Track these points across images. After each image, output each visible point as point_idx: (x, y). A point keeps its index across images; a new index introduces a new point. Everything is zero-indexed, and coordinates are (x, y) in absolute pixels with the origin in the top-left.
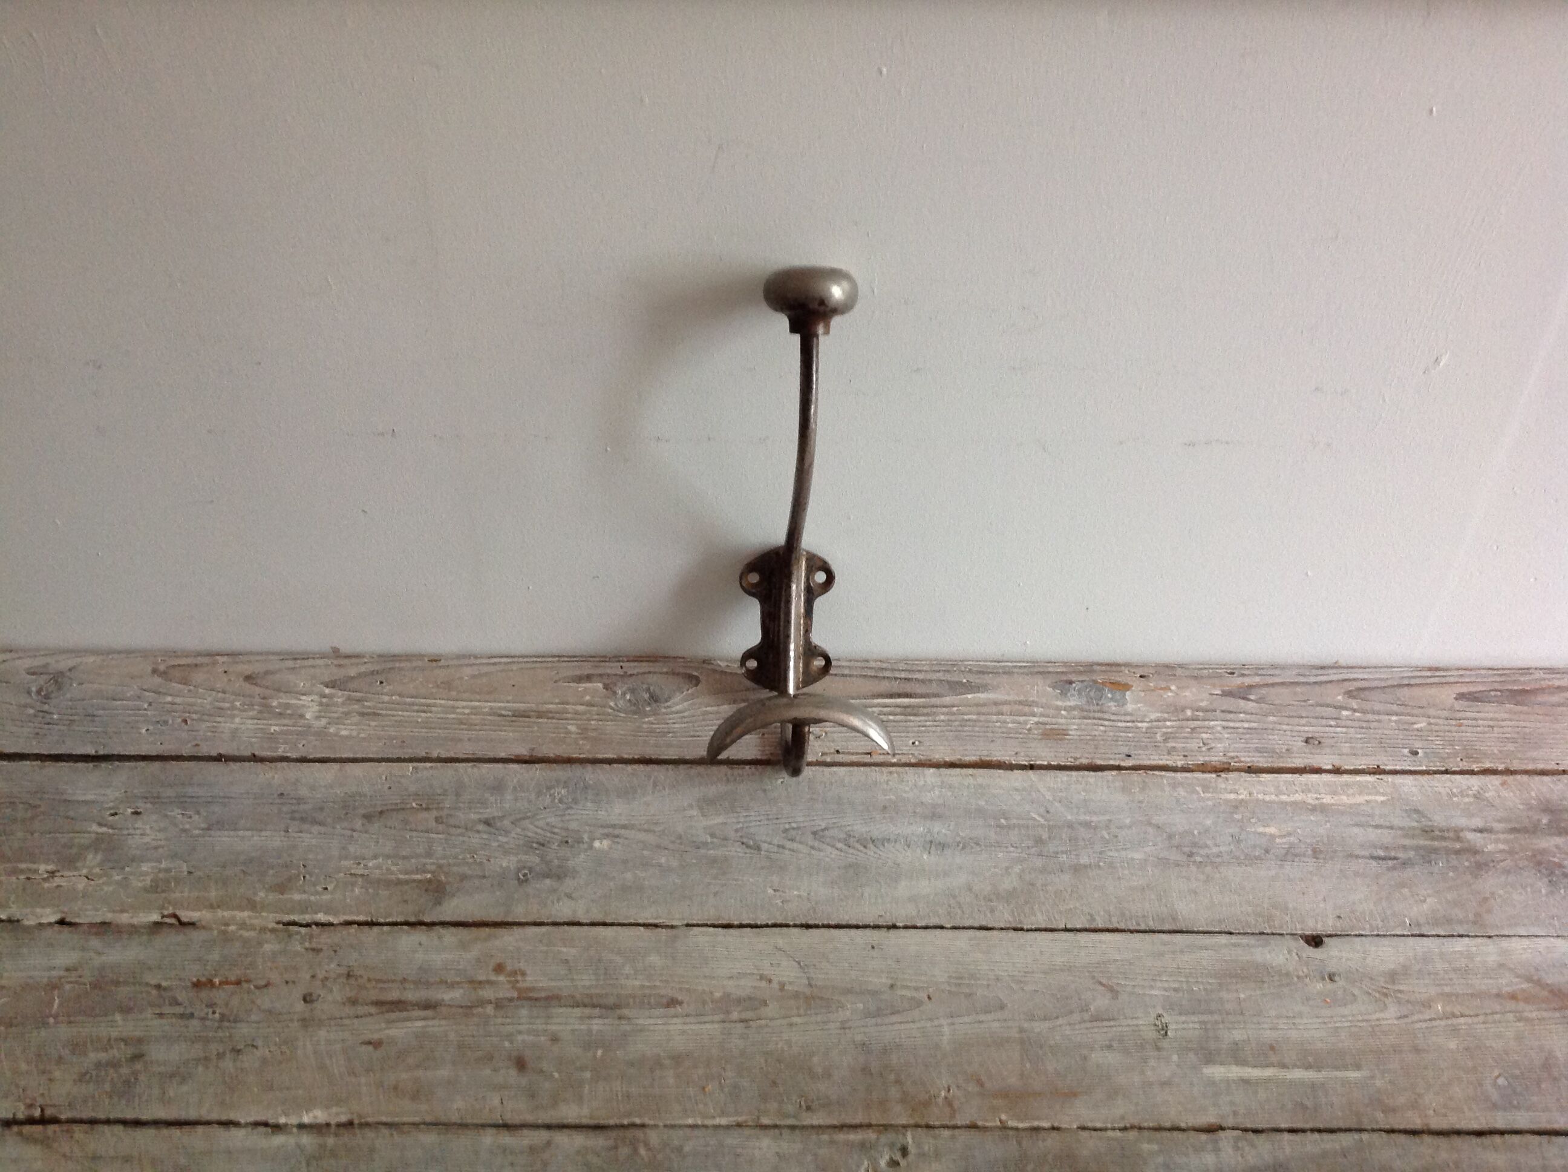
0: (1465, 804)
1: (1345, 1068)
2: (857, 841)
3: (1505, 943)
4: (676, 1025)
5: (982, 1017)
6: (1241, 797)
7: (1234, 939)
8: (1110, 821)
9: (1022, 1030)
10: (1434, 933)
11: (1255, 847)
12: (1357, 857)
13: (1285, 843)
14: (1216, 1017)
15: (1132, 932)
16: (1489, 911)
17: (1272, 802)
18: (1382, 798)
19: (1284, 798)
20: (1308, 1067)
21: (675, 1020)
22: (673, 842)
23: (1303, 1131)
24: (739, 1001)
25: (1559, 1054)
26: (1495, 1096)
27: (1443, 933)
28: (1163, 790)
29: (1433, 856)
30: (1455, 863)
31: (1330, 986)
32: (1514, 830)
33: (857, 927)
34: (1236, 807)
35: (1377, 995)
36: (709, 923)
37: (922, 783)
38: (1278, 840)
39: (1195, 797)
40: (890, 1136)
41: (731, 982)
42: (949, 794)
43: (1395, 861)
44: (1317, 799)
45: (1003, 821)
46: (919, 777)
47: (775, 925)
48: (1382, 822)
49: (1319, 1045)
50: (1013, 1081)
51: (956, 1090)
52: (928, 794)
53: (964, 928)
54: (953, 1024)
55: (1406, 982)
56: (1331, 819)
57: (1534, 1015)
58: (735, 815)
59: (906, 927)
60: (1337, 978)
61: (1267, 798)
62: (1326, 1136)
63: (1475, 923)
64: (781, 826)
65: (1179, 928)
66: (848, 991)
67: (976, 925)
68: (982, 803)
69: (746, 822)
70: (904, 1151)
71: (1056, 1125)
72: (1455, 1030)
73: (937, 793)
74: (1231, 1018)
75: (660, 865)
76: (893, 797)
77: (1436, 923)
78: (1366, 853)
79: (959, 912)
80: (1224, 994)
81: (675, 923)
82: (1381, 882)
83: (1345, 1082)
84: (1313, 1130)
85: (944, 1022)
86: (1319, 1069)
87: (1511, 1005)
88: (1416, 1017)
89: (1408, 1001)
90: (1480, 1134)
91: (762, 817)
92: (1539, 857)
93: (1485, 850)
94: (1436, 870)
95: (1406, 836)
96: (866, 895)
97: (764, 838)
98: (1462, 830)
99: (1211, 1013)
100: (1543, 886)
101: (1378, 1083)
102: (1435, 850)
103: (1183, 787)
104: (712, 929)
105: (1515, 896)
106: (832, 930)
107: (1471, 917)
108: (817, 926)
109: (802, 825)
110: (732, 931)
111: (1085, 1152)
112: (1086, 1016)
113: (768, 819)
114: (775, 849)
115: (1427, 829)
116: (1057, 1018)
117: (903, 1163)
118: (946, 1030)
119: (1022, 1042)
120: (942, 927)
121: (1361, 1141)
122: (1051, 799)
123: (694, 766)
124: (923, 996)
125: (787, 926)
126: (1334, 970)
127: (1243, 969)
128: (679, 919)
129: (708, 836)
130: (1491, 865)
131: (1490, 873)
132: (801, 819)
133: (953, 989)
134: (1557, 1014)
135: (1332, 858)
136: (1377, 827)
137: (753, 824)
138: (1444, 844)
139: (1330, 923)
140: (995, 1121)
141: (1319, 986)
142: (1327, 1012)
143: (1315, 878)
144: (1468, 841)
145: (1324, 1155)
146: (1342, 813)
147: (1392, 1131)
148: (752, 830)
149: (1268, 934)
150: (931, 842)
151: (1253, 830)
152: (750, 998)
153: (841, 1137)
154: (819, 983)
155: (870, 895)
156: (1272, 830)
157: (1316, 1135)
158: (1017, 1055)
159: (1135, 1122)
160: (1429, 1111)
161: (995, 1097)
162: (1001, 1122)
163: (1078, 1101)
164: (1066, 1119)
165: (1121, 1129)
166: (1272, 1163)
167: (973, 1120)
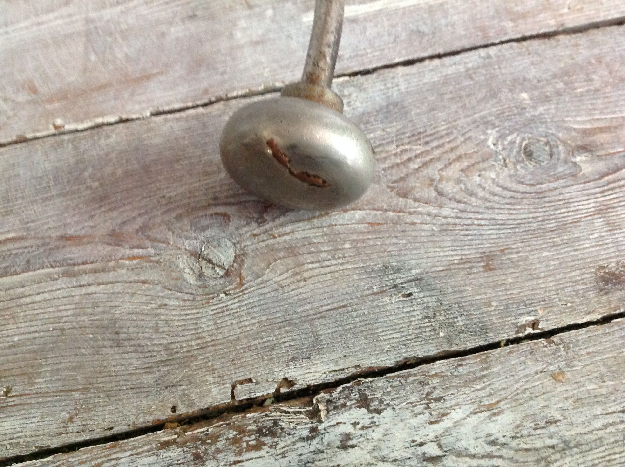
5: (44, 18)
9: (88, 21)
23: (421, 60)
62: (447, 60)
71: (124, 117)
84: (431, 58)
111: (158, 140)
119: (88, 34)
121: (489, 57)
140: (48, 129)
145: (446, 81)
147: (524, 39)
157: (437, 62)
158: (81, 49)
159: (222, 94)
160: (564, 8)
161: (50, 101)
162: (56, 127)
163: (152, 85)
164: (137, 107)
165: (205, 105)
166: (384, 104)
167: (20, 133)
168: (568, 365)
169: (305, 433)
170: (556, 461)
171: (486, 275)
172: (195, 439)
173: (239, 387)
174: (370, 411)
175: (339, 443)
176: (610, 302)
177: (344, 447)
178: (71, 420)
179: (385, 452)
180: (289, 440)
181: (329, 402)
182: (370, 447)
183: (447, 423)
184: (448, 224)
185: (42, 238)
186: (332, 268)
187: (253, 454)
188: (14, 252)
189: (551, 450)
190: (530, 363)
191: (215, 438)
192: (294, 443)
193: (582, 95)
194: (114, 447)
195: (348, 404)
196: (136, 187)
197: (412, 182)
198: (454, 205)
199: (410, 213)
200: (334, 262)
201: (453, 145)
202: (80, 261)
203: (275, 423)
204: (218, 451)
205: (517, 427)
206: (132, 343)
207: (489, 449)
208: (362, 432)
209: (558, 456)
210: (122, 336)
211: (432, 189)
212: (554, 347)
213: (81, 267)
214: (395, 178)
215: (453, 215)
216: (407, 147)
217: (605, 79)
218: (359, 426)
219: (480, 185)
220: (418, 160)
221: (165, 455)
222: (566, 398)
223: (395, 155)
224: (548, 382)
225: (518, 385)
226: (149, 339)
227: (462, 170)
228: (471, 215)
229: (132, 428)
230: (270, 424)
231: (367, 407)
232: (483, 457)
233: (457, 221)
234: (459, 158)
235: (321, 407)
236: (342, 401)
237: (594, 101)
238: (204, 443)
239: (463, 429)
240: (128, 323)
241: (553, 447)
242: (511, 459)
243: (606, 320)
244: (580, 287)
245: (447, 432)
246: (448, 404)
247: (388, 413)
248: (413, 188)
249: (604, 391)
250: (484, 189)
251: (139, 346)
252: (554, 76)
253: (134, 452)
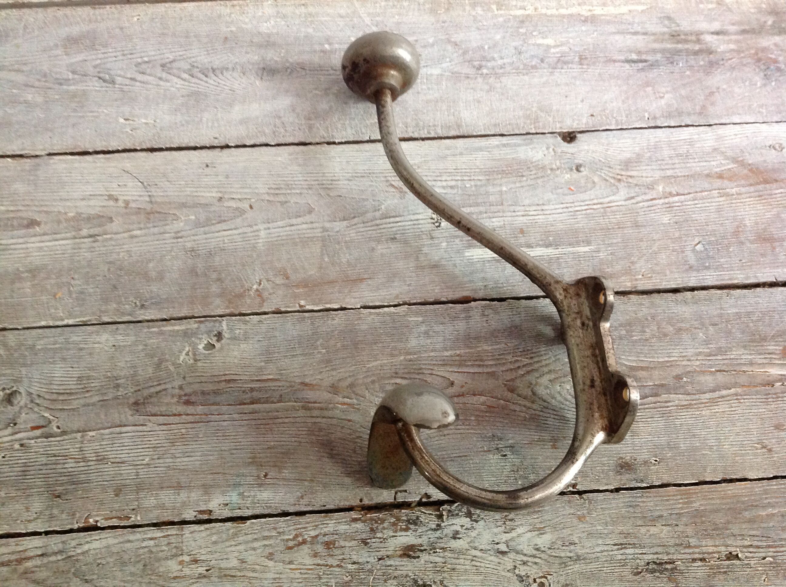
0: (709, 9)
1: (578, 243)
2: (200, 72)
3: (721, 130)
4: (34, 243)
5: (294, 221)
6: (527, 12)
7: (504, 140)
8: (416, 41)
9: (325, 230)
10: (666, 125)
11: (533, 57)
12: (615, 61)
13: (557, 53)
14: (482, 209)
15: (423, 139)
16: (713, 104)
17: (552, 16)
18: (644, 7)
19: (563, 11)
20: (547, 246)
21: (33, 239)
22: (39, 80)
24: (89, 219)
25: (747, 222)
26: (692, 260)
27: (673, 125)
28: (464, 10)
29: (676, 57)
30: (693, 62)
31: (575, 175)
32: (744, 32)
33: (195, 148)
34: (522, 22)
35: (612, 181)
36: (67, 152)
37: (260, 14)
38: (553, 50)
39: (490, 14)
40: (209, 325)
41: (84, 203)
42: (283, 23)
43: (644, 64)
44: (590, 10)
45: (327, 46)
46: (258, 9)
47: (125, 151)
48: (639, 29)
49: (560, 226)
50: (313, 272)
51: (266, 283)
52: (265, 24)
53: (286, 145)
54: (269, 229)
55: (638, 168)
56: (599, 28)
57: (734, 191)
58: (95, 52)
59: (237, 147)
60: (582, 169)
61: (549, 12)
63: (700, 114)
64: (135, 60)
65: (461, 134)
66: (183, 205)
67: (296, 141)
68: (310, 30)
69: (105, 58)
70: (219, 336)
71: (344, 306)
72: (670, 207)
73: (272, 22)
74: (493, 208)
75: (26, 102)
76: (234, 29)
77: (669, 116)
78: (623, 58)
79: (282, 130)
80: (491, 189)
81: (38, 153)
82: (631, 82)
83: (577, 257)
85: (261, 227)
86: (556, 246)
87: (718, 183)
88: (639, 199)
89: (636, 185)
90: (675, 291)
91: (118, 54)
92: (760, 55)
93: (719, 50)
94: (677, 70)
95: (655, 41)
96: (205, 119)
97: (119, 72)
98: (702, 34)
99: (477, 205)
100: (758, 80)
101: (602, 255)
102: (678, 52)
103: (481, 6)
104: (70, 157)
105: (736, 90)
106: (174, 153)
107: (698, 108)
108: (161, 150)
109: (153, 58)
110: (88, 158)
111: (364, 327)
112: (377, 214)
113: (124, 55)
114: (128, 82)
115: (674, 33)
116: (354, 217)
117: (218, 345)
118: (263, 234)
119: (323, 240)
120: (267, 145)
122: (369, 24)
123: (61, 8)
124: (245, 205)
125: (135, 150)
126: (581, 162)
127: (507, 166)
128: (42, 150)
129: (70, 74)
130: (722, 62)
131: (719, 70)
132: (153, 53)
133: (271, 198)
134: (752, 189)
135: (594, 63)
136: (636, 33)
137: (110, 59)
138: (686, 46)
139: (584, 121)
140: (295, 306)
141: (567, 176)
142: (569, 198)
143: (578, 83)
144: (706, 43)
146: (608, 22)
148: (108, 66)
149: (533, 134)
150: (264, 69)
151: (534, 42)
152: (100, 217)
153: (168, 328)
154: (158, 200)
155: (207, 119)
156: (549, 41)
158: (319, 251)
159: (407, 300)
160: (639, 275)
161: (297, 286)
162: (301, 306)
163: (363, 286)
164: (353, 300)
165: (395, 306)
166: (509, 326)
167: (277, 307)
168: (588, 513)
169: (434, 526)
170: (570, 565)
171: (552, 451)
172: (371, 519)
173: (399, 494)
174: (472, 520)
175: (451, 535)
176: (621, 480)
177: (454, 538)
178: (302, 497)
179: (476, 545)
180: (424, 529)
181: (449, 511)
182: (469, 540)
183: (514, 534)
184: (535, 414)
185: (290, 382)
186: (462, 431)
187: (403, 533)
188: (273, 388)
189: (569, 559)
190: (567, 508)
191: (383, 521)
192: (427, 531)
193: (636, 341)
194: (326, 517)
195: (460, 514)
196: (348, 357)
197: (518, 383)
198: (541, 402)
199: (513, 403)
200: (463, 427)
201: (547, 362)
202: (312, 400)
203: (418, 518)
204: (384, 528)
205: (553, 543)
206: (340, 457)
207: (535, 552)
208: (466, 531)
209: (572, 563)
210: (335, 452)
211: (530, 389)
212: (582, 501)
213: (312, 405)
214: (508, 378)
215: (539, 409)
216: (519, 359)
217: (653, 332)
218: (464, 528)
219: (559, 393)
220: (524, 369)
221: (354, 526)
222: (584, 532)
223: (510, 362)
224: (575, 521)
225: (557, 520)
226: (351, 457)
227: (550, 381)
228: (550, 411)
229: (336, 507)
230: (414, 518)
231: (471, 518)
232: (530, 556)
233: (541, 413)
234: (550, 372)
235: (444, 513)
236: (457, 512)
237: (642, 348)
238: (376, 522)
239: (522, 539)
240: (339, 444)
241: (570, 558)
242: (546, 560)
243: (617, 490)
244: (606, 468)
245: (512, 539)
246: (516, 524)
247: (481, 523)
248: (518, 387)
249: (606, 532)
250: (561, 395)
251: (344, 459)
252: (621, 325)
253: (337, 521)
